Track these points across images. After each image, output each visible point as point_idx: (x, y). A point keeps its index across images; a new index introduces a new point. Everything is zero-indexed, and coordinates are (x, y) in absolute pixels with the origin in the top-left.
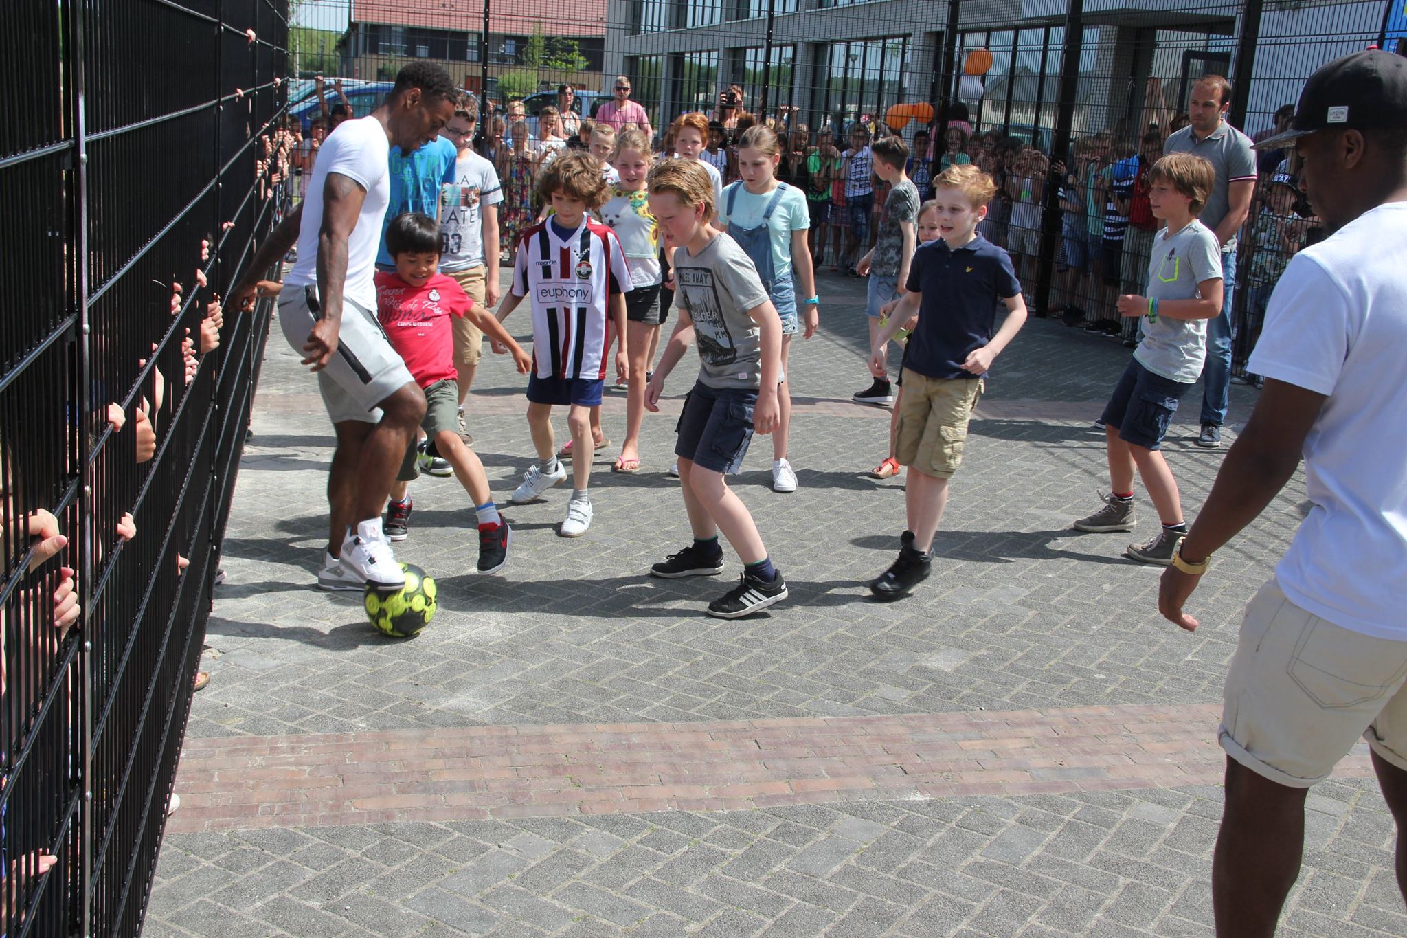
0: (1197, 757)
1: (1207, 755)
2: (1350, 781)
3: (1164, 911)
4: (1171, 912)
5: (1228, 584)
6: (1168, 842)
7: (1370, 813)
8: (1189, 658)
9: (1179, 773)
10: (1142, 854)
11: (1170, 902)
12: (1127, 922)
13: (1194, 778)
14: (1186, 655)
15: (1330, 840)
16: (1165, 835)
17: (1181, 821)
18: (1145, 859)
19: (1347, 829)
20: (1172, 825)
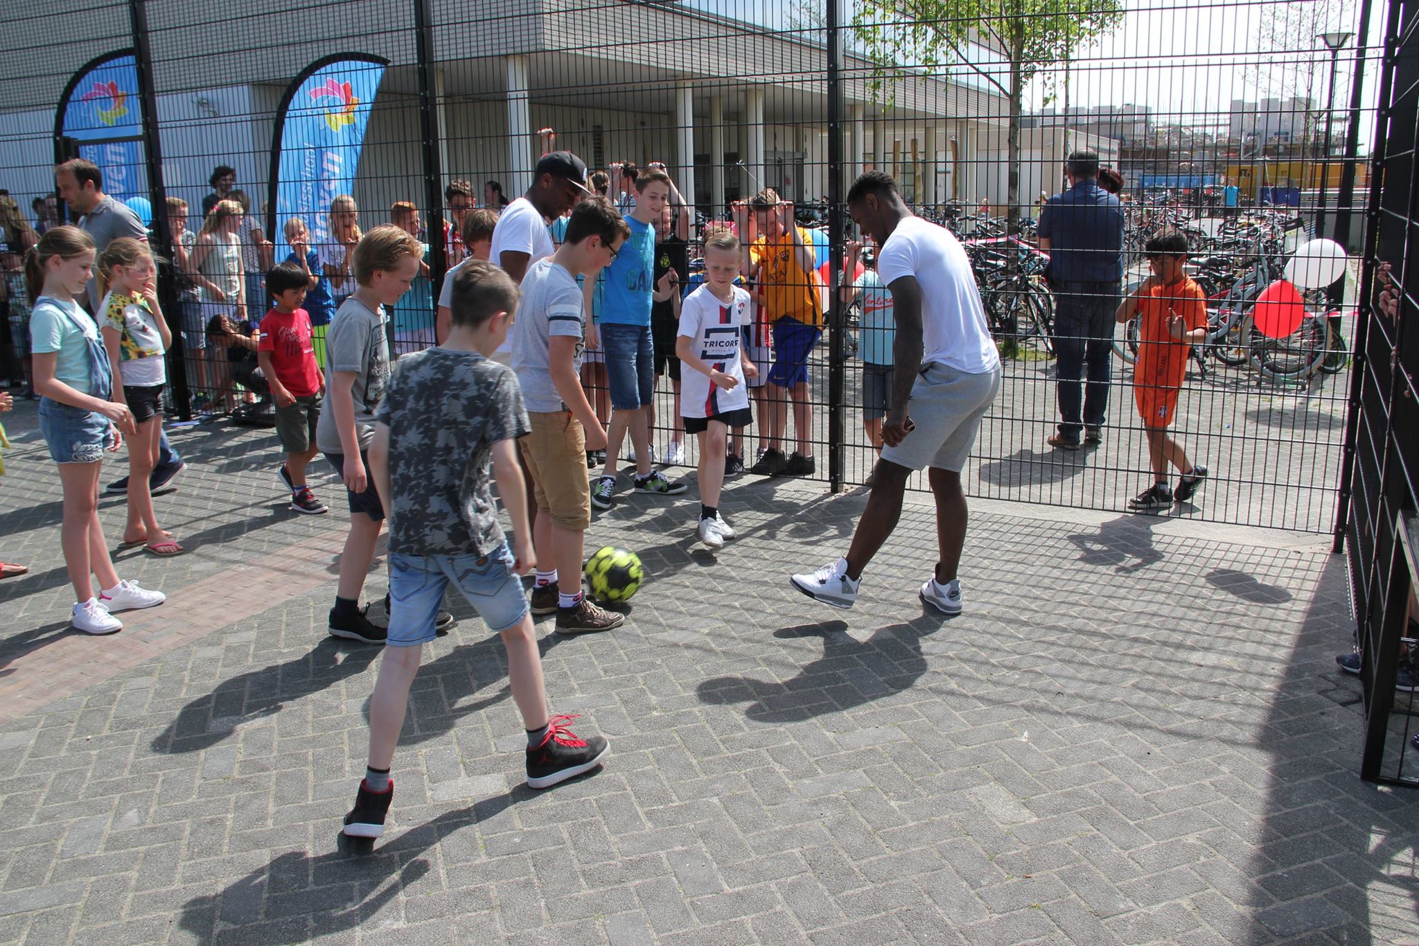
0: (42, 685)
1: (49, 681)
2: (152, 660)
3: (39, 805)
4: (44, 804)
5: (40, 551)
6: (32, 755)
7: (169, 677)
8: (21, 615)
9: (30, 702)
10: (12, 773)
11: (43, 797)
12: (10, 827)
13: (42, 702)
14: (18, 613)
15: (146, 706)
16: (28, 752)
17: (39, 736)
18: (17, 775)
19: (158, 694)
20: (32, 742)
